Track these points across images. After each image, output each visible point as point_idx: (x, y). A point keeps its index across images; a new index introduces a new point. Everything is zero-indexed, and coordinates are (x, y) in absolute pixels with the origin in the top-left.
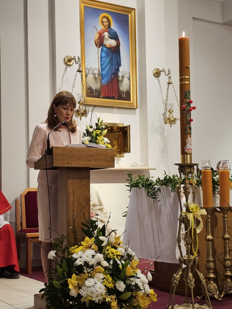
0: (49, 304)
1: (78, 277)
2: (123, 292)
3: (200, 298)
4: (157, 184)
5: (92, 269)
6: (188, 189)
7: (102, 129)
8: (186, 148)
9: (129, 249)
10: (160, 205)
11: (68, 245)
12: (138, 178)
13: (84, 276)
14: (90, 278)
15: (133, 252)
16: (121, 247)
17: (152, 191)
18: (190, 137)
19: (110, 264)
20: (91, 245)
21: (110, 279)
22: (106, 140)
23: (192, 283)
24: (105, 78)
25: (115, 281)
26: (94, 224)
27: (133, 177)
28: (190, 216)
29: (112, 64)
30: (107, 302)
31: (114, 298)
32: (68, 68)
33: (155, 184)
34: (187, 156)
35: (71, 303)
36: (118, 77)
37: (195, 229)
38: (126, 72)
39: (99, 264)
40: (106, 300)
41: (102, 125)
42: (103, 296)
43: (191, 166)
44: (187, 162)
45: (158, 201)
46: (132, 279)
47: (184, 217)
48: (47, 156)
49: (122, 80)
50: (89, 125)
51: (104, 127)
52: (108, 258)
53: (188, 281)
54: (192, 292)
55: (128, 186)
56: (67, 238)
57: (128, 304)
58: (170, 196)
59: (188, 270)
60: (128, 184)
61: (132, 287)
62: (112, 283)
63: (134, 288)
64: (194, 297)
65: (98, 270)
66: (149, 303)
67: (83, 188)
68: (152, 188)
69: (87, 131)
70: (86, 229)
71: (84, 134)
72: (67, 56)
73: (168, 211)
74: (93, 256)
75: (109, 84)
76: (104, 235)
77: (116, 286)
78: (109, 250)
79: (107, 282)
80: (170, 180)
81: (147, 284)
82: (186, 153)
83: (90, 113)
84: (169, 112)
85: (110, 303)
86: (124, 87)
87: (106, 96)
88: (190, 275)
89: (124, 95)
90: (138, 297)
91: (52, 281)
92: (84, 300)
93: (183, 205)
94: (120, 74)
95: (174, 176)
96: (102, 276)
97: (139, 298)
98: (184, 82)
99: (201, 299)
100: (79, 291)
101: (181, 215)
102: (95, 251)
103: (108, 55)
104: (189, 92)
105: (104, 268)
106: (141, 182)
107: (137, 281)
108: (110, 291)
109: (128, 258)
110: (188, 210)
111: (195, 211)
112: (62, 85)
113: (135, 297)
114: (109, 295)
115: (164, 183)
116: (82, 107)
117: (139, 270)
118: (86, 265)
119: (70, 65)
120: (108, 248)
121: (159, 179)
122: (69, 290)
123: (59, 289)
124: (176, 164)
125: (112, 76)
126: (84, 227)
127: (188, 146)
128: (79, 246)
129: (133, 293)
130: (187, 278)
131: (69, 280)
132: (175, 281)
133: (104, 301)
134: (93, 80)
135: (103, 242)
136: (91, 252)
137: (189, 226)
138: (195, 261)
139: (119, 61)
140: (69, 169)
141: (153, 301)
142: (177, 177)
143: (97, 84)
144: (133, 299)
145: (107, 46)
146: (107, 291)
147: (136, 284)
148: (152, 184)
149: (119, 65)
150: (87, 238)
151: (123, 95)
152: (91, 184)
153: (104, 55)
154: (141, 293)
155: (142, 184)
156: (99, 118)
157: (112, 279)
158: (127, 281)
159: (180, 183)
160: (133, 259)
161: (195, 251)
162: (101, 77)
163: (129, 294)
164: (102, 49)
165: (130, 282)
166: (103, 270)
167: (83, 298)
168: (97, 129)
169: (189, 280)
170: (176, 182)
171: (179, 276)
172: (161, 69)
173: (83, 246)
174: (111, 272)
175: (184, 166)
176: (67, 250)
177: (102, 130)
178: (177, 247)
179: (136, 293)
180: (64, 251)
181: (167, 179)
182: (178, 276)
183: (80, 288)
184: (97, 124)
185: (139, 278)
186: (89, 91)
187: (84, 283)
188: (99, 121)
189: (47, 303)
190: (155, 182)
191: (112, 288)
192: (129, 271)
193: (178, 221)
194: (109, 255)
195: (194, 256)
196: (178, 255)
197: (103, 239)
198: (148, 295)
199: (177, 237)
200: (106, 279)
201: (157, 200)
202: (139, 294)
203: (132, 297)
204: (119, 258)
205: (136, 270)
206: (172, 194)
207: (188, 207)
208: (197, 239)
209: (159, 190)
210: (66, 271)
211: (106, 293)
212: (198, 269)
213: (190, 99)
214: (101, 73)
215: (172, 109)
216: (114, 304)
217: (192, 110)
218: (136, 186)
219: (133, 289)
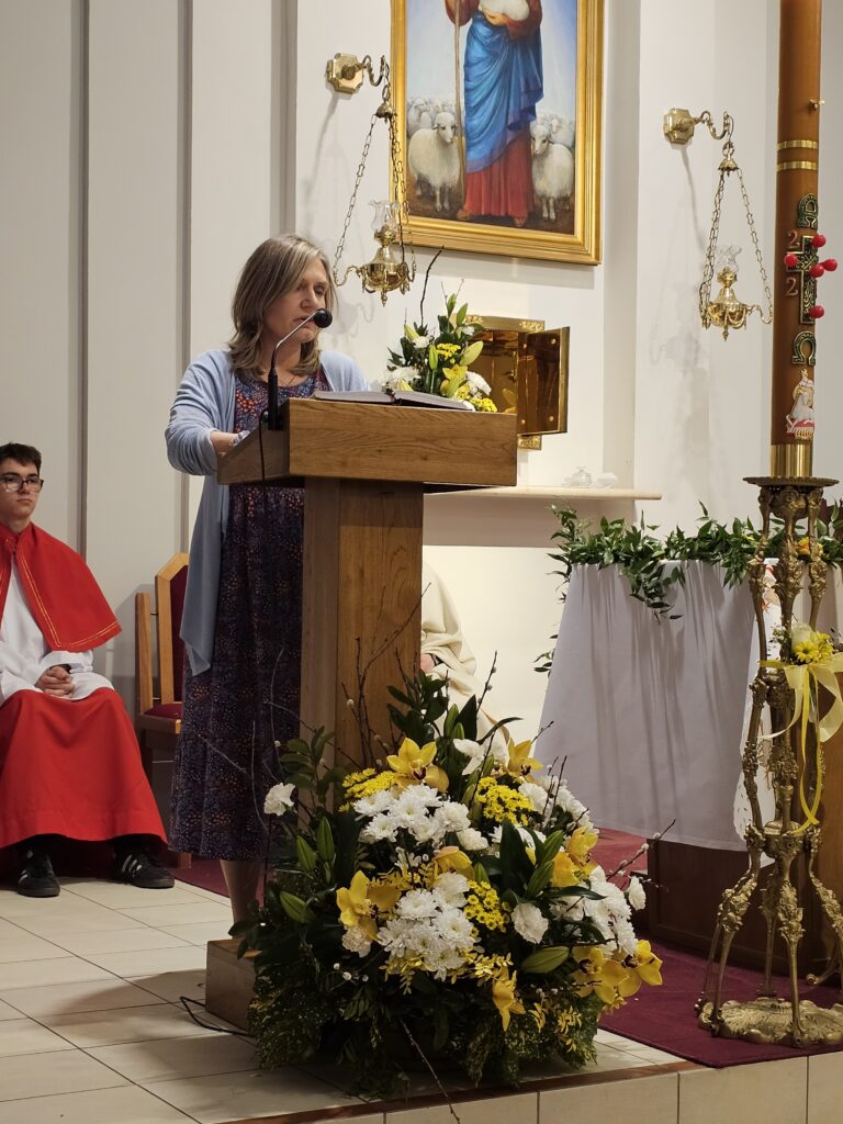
0: (264, 978)
1: (375, 883)
2: (539, 947)
3: (817, 981)
4: (672, 553)
5: (426, 857)
6: (793, 575)
7: (465, 341)
8: (793, 420)
9: (563, 790)
10: (681, 634)
11: (336, 765)
12: (596, 530)
13: (396, 881)
14: (419, 890)
15: (578, 803)
16: (533, 781)
17: (650, 580)
18: (811, 377)
19: (490, 843)
20: (424, 771)
21: (492, 896)
22: (477, 381)
23: (794, 924)
24: (479, 142)
25: (508, 903)
26: (436, 695)
27: (578, 525)
28: (798, 678)
29: (506, 89)
30: (477, 979)
31: (505, 964)
32: (342, 102)
33: (663, 552)
34: (796, 450)
35: (347, 976)
36: (528, 138)
37: (811, 728)
38: (560, 121)
39: (451, 838)
40: (477, 973)
41: (464, 325)
42: (464, 956)
43: (811, 488)
44: (795, 473)
45: (672, 617)
46: (573, 899)
47: (774, 678)
48: (267, 433)
49: (545, 153)
50: (415, 324)
51: (470, 331)
52: (483, 818)
53: (781, 915)
54: (794, 956)
55: (557, 557)
56: (332, 741)
57: (556, 991)
58: (719, 601)
59: (781, 874)
60: (560, 552)
61: (569, 927)
62: (497, 911)
63: (578, 932)
64: (799, 977)
65: (448, 861)
66: (633, 990)
67: (395, 557)
68: (651, 567)
69: (407, 345)
70: (405, 709)
71: (395, 358)
72: (338, 56)
73: (710, 657)
74: (432, 810)
75: (496, 166)
76: (471, 734)
77: (512, 924)
78: (487, 789)
79: (479, 907)
80: (721, 540)
81: (628, 921)
82: (793, 440)
83: (420, 277)
84: (722, 278)
85: (490, 983)
86: (549, 181)
87: (483, 213)
88: (789, 893)
89: (552, 210)
90: (592, 965)
91: (277, 895)
92: (395, 969)
93: (769, 635)
94: (538, 129)
95: (737, 525)
96: (461, 883)
97: (596, 970)
98: (794, 165)
99: (821, 985)
100: (378, 936)
101: (762, 672)
102: (439, 794)
103: (493, 55)
104: (814, 204)
105: (471, 854)
106: (610, 545)
107: (592, 908)
108: (493, 941)
109: (556, 823)
110: (789, 654)
111: (817, 659)
112: (316, 169)
113: (582, 966)
114: (488, 954)
115: (700, 548)
116: (391, 254)
117: (599, 868)
118: (403, 842)
119: (350, 92)
120: (484, 782)
121: (680, 534)
122: (342, 930)
123: (304, 925)
124: (751, 480)
125: (505, 137)
126: (397, 704)
127: (800, 412)
128: (379, 771)
129: (575, 948)
130: (776, 903)
131: (342, 891)
132: (731, 914)
133: (466, 974)
134: (435, 151)
135: (466, 759)
136: (423, 795)
137: (793, 712)
138: (806, 845)
139: (535, 79)
140: (346, 484)
141: (645, 985)
142: (751, 528)
143: (450, 164)
144: (573, 971)
145: (493, 18)
146: (480, 940)
147: (585, 918)
148: (652, 552)
149: (535, 92)
150: (409, 745)
151: (545, 208)
152: (424, 547)
153: (478, 52)
154: (603, 953)
155: (614, 552)
156: (453, 297)
157: (499, 895)
158: (552, 907)
159: (762, 553)
160: (576, 827)
161: (810, 807)
162: (464, 138)
163: (562, 952)
164: (472, 31)
165: (564, 909)
166: (468, 861)
167: (391, 959)
168: (445, 339)
169: (784, 912)
170: (745, 546)
171: (747, 895)
172: (695, 114)
173: (394, 771)
174: (493, 872)
175: (783, 487)
176: (331, 785)
177: (463, 342)
178: (742, 791)
179: (587, 953)
180: (322, 788)
181: (710, 537)
182: (742, 898)
183: (381, 924)
184: (443, 322)
185: (598, 897)
186: (419, 192)
187: (397, 907)
188: (451, 307)
189: (257, 972)
190: (665, 546)
191: (497, 929)
192: (563, 870)
193: (750, 694)
194: (487, 809)
195: (806, 825)
196: (742, 821)
197: (470, 748)
198: (628, 962)
199: (743, 753)
200: (477, 895)
201: (670, 613)
202: (595, 955)
203: (571, 965)
204: (526, 823)
205: (586, 869)
206: (728, 593)
207: (790, 641)
208: (819, 762)
209: (678, 575)
210: (329, 861)
211: (475, 944)
212: (817, 876)
213: (815, 229)
214: (463, 125)
215: (733, 268)
216: (505, 987)
217: (820, 274)
218: (590, 560)
219: (574, 935)
